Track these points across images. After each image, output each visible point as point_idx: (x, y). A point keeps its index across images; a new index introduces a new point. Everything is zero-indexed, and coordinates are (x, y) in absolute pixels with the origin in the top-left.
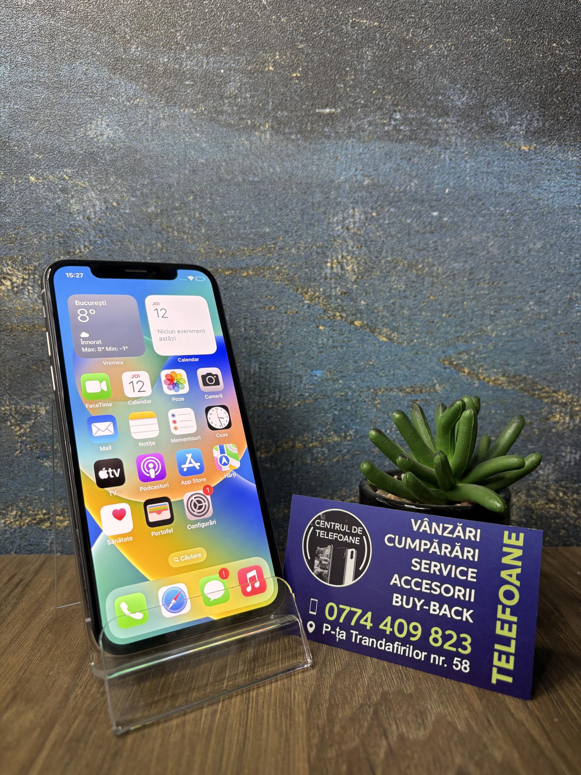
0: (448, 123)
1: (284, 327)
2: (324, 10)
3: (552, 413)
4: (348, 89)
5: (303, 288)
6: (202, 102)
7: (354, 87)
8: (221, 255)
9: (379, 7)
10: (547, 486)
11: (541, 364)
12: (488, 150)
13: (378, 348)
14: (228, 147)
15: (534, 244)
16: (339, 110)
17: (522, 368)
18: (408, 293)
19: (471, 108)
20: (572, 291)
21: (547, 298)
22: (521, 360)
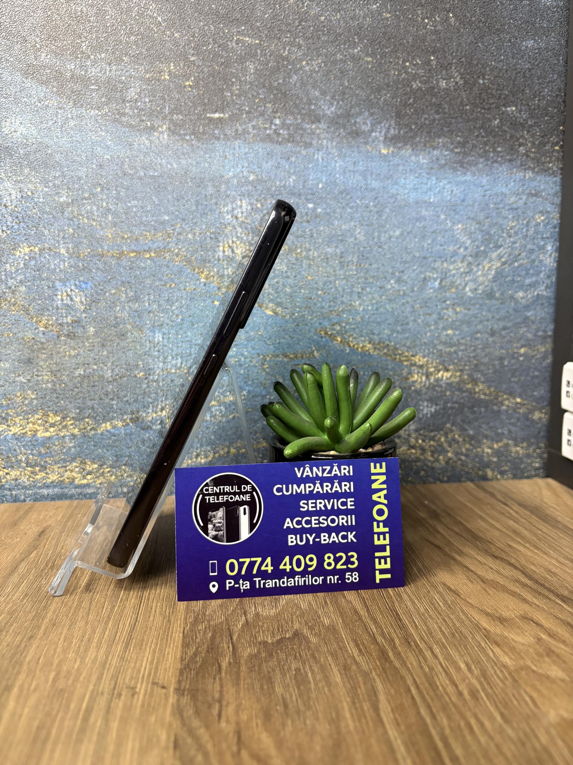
0: (320, 128)
1: (183, 302)
2: (212, 28)
3: (410, 373)
4: (234, 98)
5: (199, 268)
6: (106, 105)
7: (239, 96)
8: (126, 239)
9: (259, 27)
10: (409, 435)
11: (401, 333)
12: (353, 152)
13: (265, 321)
14: (130, 145)
15: (394, 232)
16: (227, 115)
17: (385, 336)
18: (289, 274)
19: (339, 117)
20: (426, 271)
21: (405, 278)
22: (384, 329)
